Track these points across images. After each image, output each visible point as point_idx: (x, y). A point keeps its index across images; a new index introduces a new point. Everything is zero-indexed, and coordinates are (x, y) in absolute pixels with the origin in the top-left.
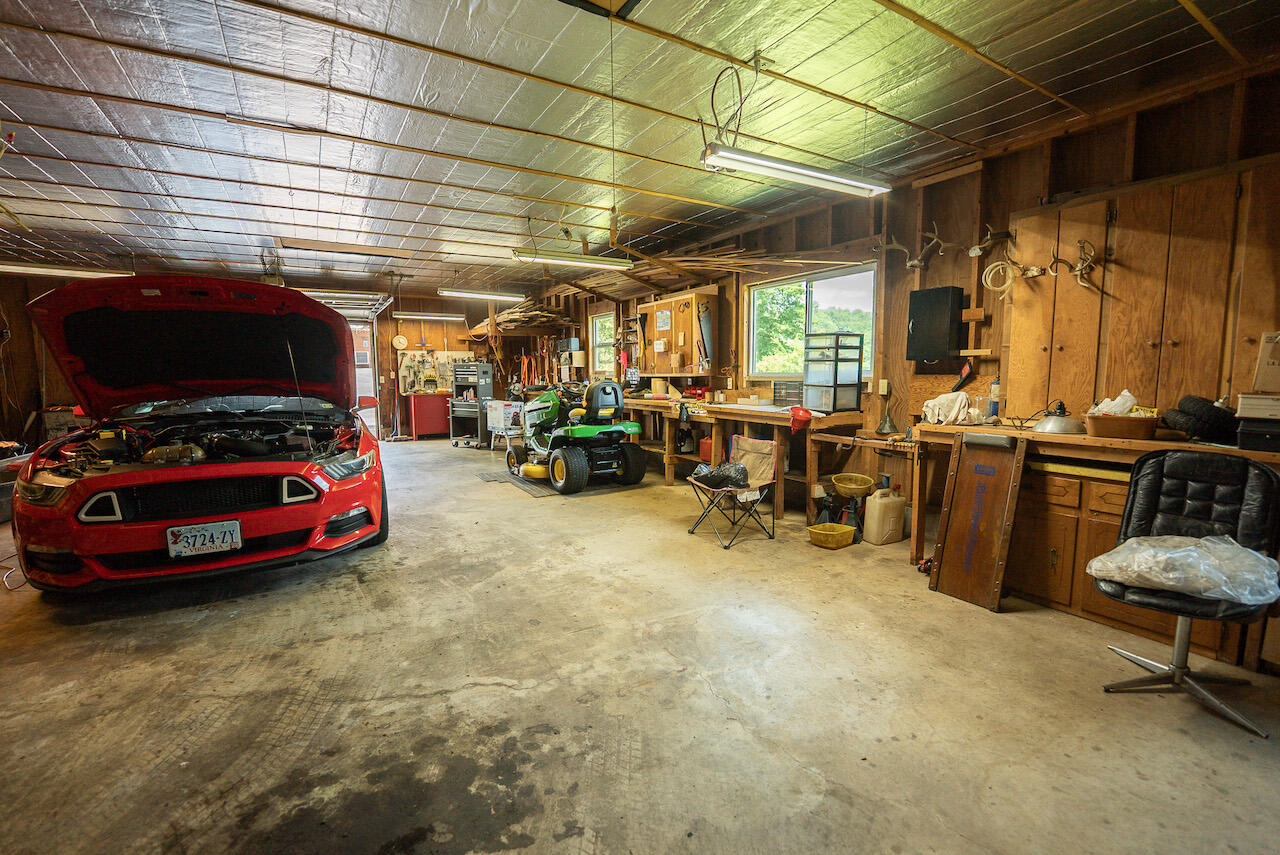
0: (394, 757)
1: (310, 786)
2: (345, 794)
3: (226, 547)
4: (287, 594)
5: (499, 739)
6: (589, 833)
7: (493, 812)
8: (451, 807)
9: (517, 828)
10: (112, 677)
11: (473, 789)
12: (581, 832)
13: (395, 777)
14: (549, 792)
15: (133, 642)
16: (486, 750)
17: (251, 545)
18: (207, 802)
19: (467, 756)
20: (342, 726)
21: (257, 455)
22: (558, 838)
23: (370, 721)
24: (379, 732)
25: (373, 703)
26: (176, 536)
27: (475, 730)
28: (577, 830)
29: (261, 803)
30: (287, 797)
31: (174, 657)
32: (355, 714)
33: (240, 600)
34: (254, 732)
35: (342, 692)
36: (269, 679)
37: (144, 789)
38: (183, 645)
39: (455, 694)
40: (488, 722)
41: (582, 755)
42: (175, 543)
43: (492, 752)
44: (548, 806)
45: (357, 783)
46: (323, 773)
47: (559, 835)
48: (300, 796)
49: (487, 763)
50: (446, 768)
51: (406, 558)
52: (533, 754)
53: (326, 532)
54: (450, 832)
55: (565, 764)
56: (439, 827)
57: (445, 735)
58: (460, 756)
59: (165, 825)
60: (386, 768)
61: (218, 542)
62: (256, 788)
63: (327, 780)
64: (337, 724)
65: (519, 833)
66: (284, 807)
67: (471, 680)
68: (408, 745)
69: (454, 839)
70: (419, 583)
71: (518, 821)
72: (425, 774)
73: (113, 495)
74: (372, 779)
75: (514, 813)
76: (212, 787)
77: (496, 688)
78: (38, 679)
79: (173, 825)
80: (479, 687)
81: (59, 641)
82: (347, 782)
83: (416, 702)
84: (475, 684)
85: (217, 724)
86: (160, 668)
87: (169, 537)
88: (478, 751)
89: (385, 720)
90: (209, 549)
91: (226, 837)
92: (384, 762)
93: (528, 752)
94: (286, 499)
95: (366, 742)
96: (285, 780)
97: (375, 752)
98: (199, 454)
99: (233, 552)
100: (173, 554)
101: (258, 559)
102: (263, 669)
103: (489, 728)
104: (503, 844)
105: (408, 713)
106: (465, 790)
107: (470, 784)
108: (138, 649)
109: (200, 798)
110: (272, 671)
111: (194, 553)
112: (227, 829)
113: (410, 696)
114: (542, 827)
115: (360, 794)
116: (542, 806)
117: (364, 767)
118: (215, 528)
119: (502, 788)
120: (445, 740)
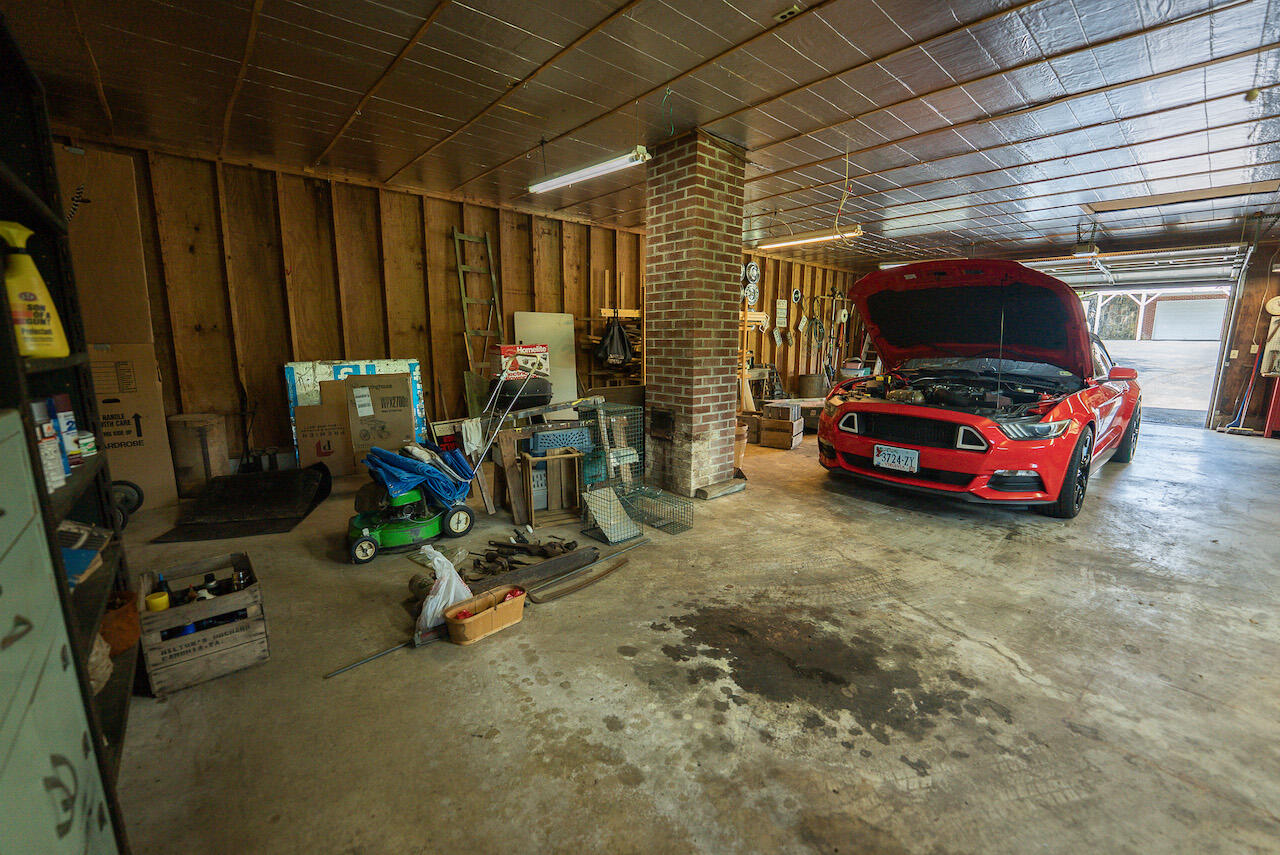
0: (881, 640)
1: (826, 618)
2: (833, 635)
3: (906, 469)
4: (945, 522)
5: (955, 686)
6: (927, 781)
7: (889, 711)
8: (872, 686)
9: (889, 730)
10: (815, 520)
11: (896, 691)
12: (923, 774)
13: (866, 649)
14: (939, 738)
15: (839, 510)
16: (937, 683)
17: (925, 473)
18: (785, 592)
19: (921, 675)
20: (876, 606)
21: (958, 405)
22: (904, 759)
23: (893, 615)
24: (890, 624)
25: (909, 608)
26: (879, 451)
27: (948, 668)
28: (922, 771)
29: (801, 608)
30: (811, 615)
31: (847, 525)
32: (891, 606)
33: (913, 513)
34: (835, 579)
35: (900, 591)
36: (874, 561)
37: (774, 571)
38: (857, 522)
39: (967, 641)
40: (965, 672)
41: (1004, 750)
42: (878, 455)
43: (939, 687)
44: (924, 742)
45: (845, 635)
46: (839, 618)
47: (907, 759)
48: (817, 619)
49: (926, 688)
50: (898, 669)
51: (1074, 538)
52: (965, 713)
53: (990, 483)
54: (854, 694)
55: (980, 740)
56: (853, 687)
57: (925, 655)
58: (916, 672)
59: (764, 589)
60: (868, 641)
61: (902, 463)
62: (806, 602)
63: (836, 623)
64: (875, 604)
65: (886, 733)
66: (805, 617)
67: (994, 643)
68: (896, 642)
69: (850, 699)
70: (1058, 561)
71: (895, 727)
72: (883, 661)
73: (855, 415)
74: (854, 640)
75: (899, 724)
76: (793, 588)
77: (1007, 662)
78: (792, 507)
79: (766, 590)
80: (993, 651)
81: (815, 495)
82: (842, 630)
83: (933, 625)
84: (993, 647)
85: (826, 566)
86: (835, 527)
87: (875, 451)
88: (932, 679)
89: (902, 621)
90: (896, 467)
91: (774, 609)
92: (871, 638)
93: (963, 709)
94: (960, 445)
95: (877, 622)
96: (820, 608)
97: (874, 630)
98: (920, 398)
99: (910, 474)
100: (875, 463)
101: (927, 487)
102: (877, 554)
103: (959, 675)
104: (870, 727)
105: (920, 628)
106: (891, 688)
107: (898, 688)
108: (838, 514)
109: (785, 589)
110: (880, 558)
111: (887, 466)
112: (779, 607)
113: (936, 620)
114: (904, 746)
115: (840, 640)
116: (922, 739)
117: (859, 632)
118: (902, 452)
119: (914, 707)
120: (920, 657)
